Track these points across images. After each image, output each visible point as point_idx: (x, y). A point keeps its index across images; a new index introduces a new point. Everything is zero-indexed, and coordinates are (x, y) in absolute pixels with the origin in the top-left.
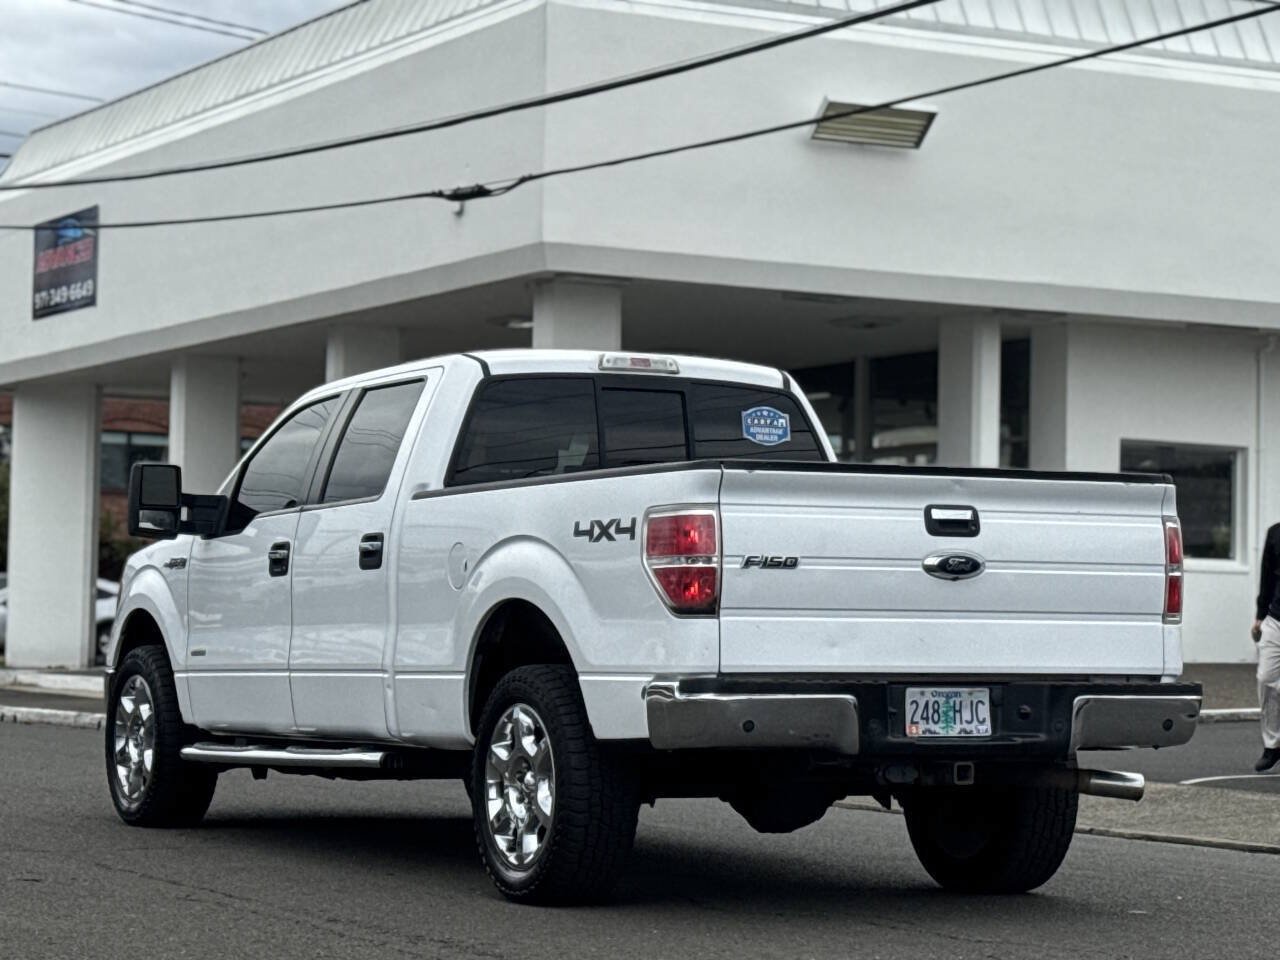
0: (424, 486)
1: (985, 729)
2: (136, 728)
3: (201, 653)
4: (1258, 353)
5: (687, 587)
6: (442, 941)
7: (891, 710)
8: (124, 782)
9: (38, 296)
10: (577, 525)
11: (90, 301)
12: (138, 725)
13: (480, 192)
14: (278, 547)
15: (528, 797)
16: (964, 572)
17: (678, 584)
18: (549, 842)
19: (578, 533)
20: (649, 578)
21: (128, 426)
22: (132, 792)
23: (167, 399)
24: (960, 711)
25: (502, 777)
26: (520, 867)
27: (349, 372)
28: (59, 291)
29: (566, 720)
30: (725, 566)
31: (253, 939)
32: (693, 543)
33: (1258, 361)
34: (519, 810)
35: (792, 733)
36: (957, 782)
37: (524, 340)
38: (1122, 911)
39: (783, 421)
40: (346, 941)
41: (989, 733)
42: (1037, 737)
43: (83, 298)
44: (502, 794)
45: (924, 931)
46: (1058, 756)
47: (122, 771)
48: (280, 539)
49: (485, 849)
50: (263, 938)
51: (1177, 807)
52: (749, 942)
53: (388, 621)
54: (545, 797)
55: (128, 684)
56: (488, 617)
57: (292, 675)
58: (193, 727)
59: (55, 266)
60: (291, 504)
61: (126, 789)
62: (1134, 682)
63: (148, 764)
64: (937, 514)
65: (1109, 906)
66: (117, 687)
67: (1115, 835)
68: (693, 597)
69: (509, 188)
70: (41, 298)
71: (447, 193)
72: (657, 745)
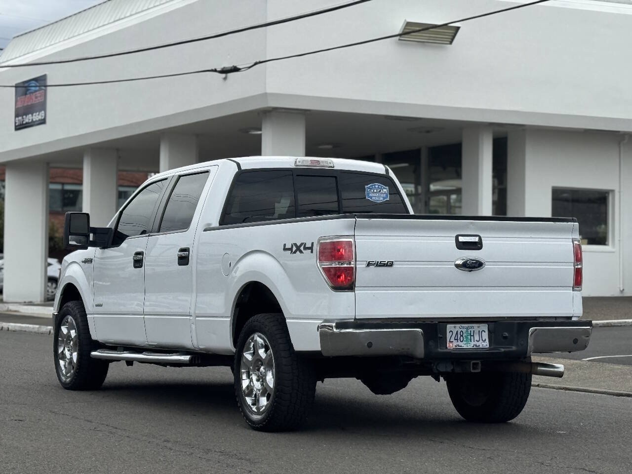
0: (210, 224)
1: (485, 344)
2: (69, 341)
3: (100, 305)
4: (619, 144)
5: (339, 277)
6: (220, 452)
7: (440, 336)
8: (63, 368)
9: (17, 119)
10: (285, 245)
11: (43, 122)
12: (69, 340)
13: (235, 69)
14: (138, 254)
15: (262, 378)
16: (475, 267)
17: (335, 275)
18: (272, 401)
19: (285, 249)
20: (321, 273)
21: (62, 180)
22: (67, 373)
23: (81, 169)
24: (473, 336)
25: (249, 368)
26: (258, 413)
27: (172, 167)
28: (28, 116)
29: (280, 341)
30: (357, 266)
31: (128, 452)
32: (342, 254)
33: (620, 147)
34: (257, 385)
35: (391, 347)
36: (472, 371)
37: (258, 152)
38: (553, 432)
39: (386, 190)
40: (173, 452)
41: (488, 346)
42: (511, 348)
43: (39, 120)
44: (249, 376)
45: (457, 444)
46: (522, 357)
47: (62, 363)
48: (139, 250)
49: (241, 404)
50: (132, 451)
51: (580, 372)
52: (370, 451)
53: (192, 292)
54: (270, 379)
55: (65, 320)
56: (242, 289)
57: (145, 317)
58: (96, 341)
59: (26, 104)
60: (144, 232)
61: (64, 372)
62: (558, 320)
63: (75, 360)
64: (461, 239)
65: (547, 429)
66: (59, 320)
67: (550, 387)
68: (342, 281)
69: (250, 67)
70: (19, 120)
71: (219, 69)
72: (325, 354)
